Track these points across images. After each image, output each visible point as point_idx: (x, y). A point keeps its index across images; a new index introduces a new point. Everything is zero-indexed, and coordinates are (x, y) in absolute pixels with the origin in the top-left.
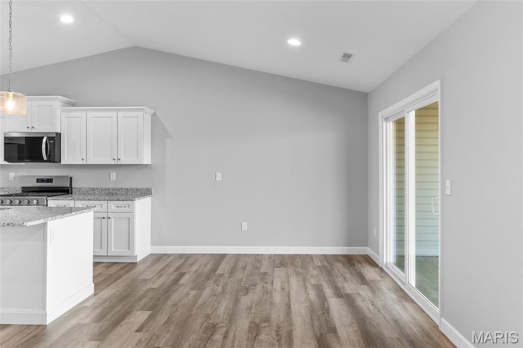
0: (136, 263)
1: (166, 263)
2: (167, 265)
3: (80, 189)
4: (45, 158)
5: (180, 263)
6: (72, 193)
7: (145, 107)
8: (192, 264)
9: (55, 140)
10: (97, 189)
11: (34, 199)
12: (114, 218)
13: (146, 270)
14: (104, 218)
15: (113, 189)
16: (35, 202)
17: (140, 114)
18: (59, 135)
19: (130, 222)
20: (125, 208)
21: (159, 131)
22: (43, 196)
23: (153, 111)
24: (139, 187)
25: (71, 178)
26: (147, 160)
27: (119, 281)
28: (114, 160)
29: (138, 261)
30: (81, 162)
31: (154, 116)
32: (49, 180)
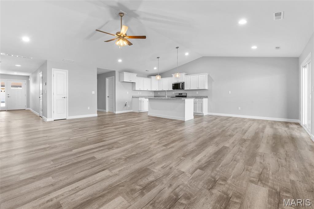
3: (189, 96)
4: (181, 88)
6: (187, 97)
7: (206, 73)
9: (183, 84)
10: (193, 96)
12: (198, 103)
14: (195, 103)
15: (197, 96)
17: (204, 75)
18: (184, 82)
19: (202, 104)
21: (210, 80)
24: (204, 96)
25: (186, 93)
26: (207, 88)
30: (189, 89)
31: (209, 76)
32: (182, 94)
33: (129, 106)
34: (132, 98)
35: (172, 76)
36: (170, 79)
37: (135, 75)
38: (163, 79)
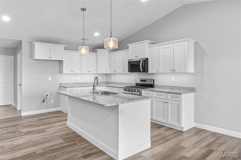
0: (183, 132)
1: (202, 137)
2: (202, 139)
3: (158, 86)
4: (142, 70)
5: (212, 140)
6: (154, 87)
7: (189, 38)
8: (221, 144)
9: (146, 61)
10: (165, 86)
11: (136, 89)
12: (170, 103)
13: (186, 139)
14: (165, 102)
15: (173, 87)
16: (137, 91)
17: (186, 43)
18: (147, 59)
19: (179, 107)
20: (176, 98)
22: (140, 88)
23: (196, 40)
24: (187, 86)
25: (154, 80)
27: (168, 143)
28: (172, 70)
29: (184, 131)
30: (156, 72)
31: (196, 44)
32: (145, 81)
33: (53, 101)
34: (60, 86)
35: (128, 49)
36: (124, 53)
37: (61, 47)
38: (116, 54)
